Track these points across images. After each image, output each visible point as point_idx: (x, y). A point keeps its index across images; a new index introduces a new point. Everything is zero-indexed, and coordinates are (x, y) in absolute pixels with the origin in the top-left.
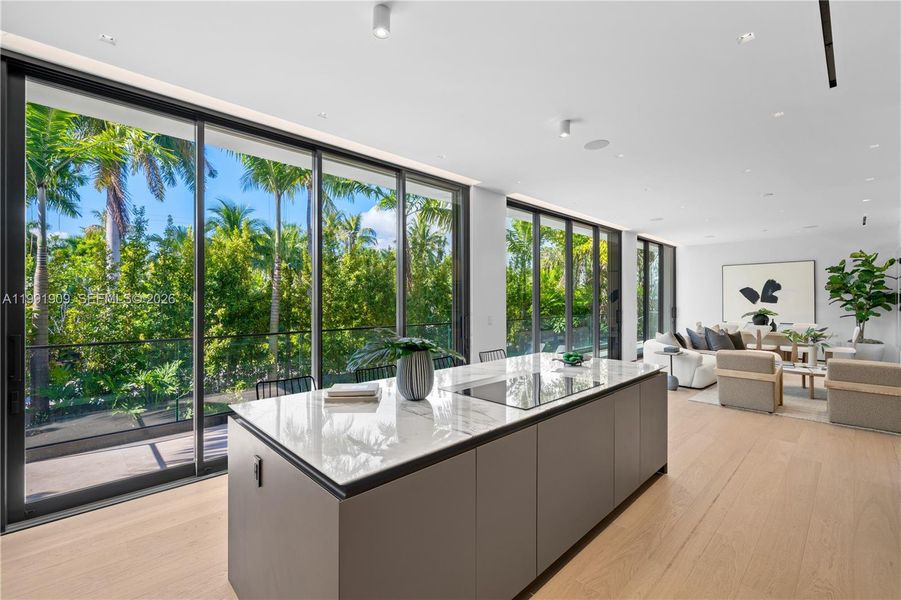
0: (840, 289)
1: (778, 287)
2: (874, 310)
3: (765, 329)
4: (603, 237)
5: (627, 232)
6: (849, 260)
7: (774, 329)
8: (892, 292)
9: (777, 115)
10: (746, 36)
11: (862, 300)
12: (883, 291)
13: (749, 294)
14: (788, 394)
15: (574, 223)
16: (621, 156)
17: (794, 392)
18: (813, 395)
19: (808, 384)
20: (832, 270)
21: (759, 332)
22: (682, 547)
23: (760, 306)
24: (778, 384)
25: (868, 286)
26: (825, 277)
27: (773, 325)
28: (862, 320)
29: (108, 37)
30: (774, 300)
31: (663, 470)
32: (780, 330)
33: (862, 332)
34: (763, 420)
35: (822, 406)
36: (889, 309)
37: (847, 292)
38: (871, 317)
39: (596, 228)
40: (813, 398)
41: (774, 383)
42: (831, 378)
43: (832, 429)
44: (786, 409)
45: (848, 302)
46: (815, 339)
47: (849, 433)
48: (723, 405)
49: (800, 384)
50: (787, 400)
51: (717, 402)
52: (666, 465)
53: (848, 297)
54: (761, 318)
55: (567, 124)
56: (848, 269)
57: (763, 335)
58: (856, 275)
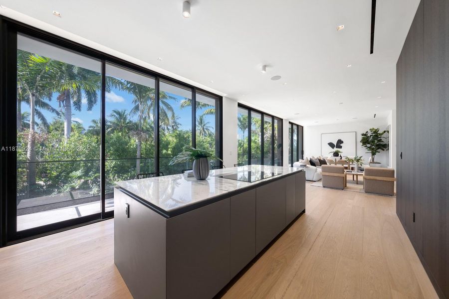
0: (366, 142)
1: (342, 142)
2: (378, 150)
3: (338, 158)
4: (276, 121)
5: (285, 119)
6: (369, 131)
7: (341, 159)
8: (384, 143)
9: (349, 66)
10: (340, 27)
11: (373, 147)
12: (381, 143)
13: (331, 145)
14: (348, 183)
15: (264, 115)
16: (286, 84)
17: (350, 182)
18: (357, 183)
19: (355, 179)
20: (363, 135)
21: (336, 159)
22: (315, 242)
23: (335, 149)
24: (345, 178)
25: (376, 141)
26: (360, 138)
27: (341, 156)
28: (373, 154)
29: (57, 13)
30: (341, 147)
31: (304, 211)
32: (344, 159)
33: (373, 159)
34: (340, 192)
35: (361, 187)
36: (384, 150)
37: (369, 143)
38: (377, 153)
39: (273, 117)
40: (357, 184)
41: (344, 177)
42: (366, 175)
43: (366, 195)
44: (348, 188)
45: (369, 147)
46: (358, 161)
47: (373, 196)
48: (324, 187)
49: (352, 179)
50: (348, 185)
51: (322, 186)
52: (305, 210)
53: (369, 145)
54: (336, 154)
55: (265, 67)
56: (369, 135)
57: (337, 161)
58: (372, 137)
